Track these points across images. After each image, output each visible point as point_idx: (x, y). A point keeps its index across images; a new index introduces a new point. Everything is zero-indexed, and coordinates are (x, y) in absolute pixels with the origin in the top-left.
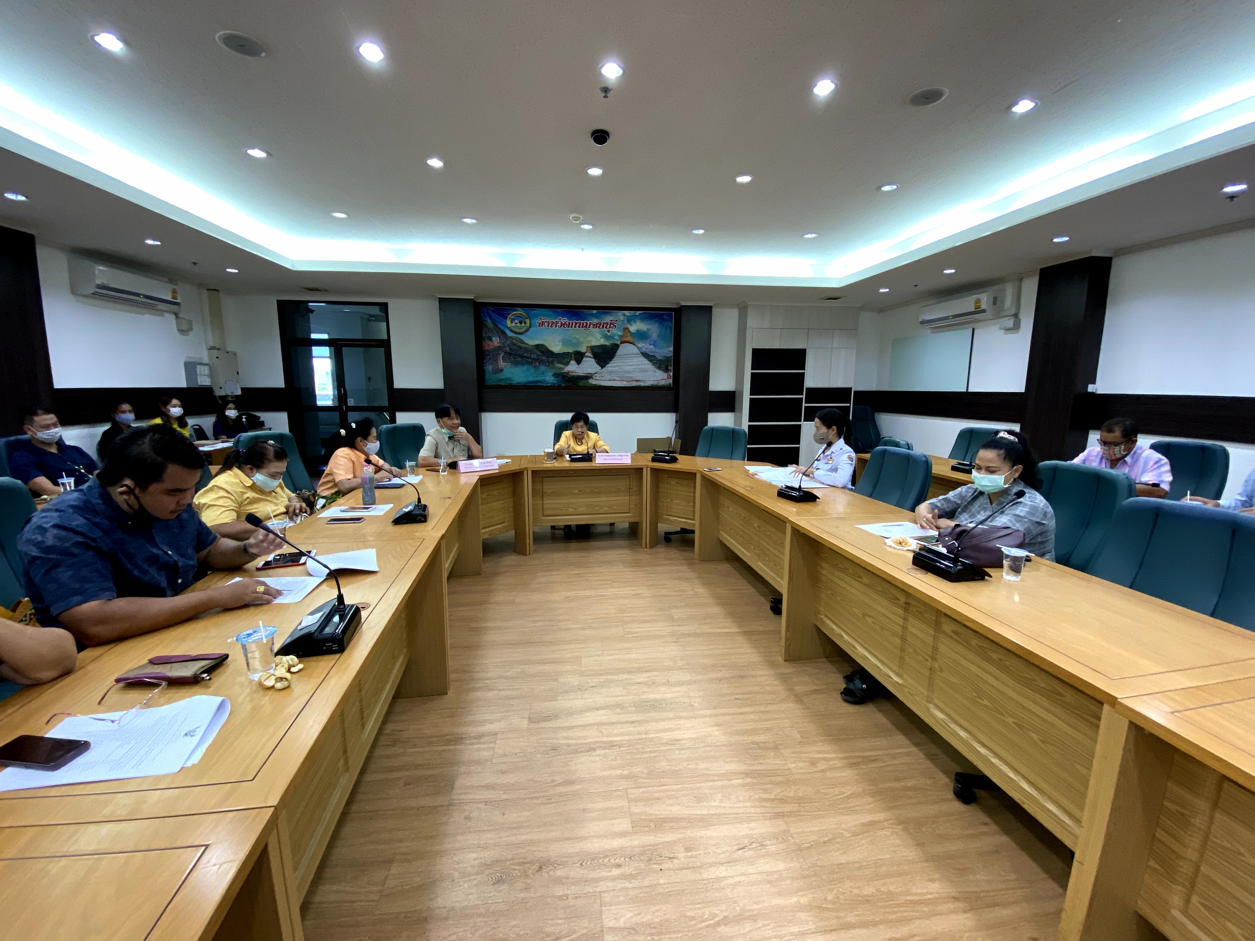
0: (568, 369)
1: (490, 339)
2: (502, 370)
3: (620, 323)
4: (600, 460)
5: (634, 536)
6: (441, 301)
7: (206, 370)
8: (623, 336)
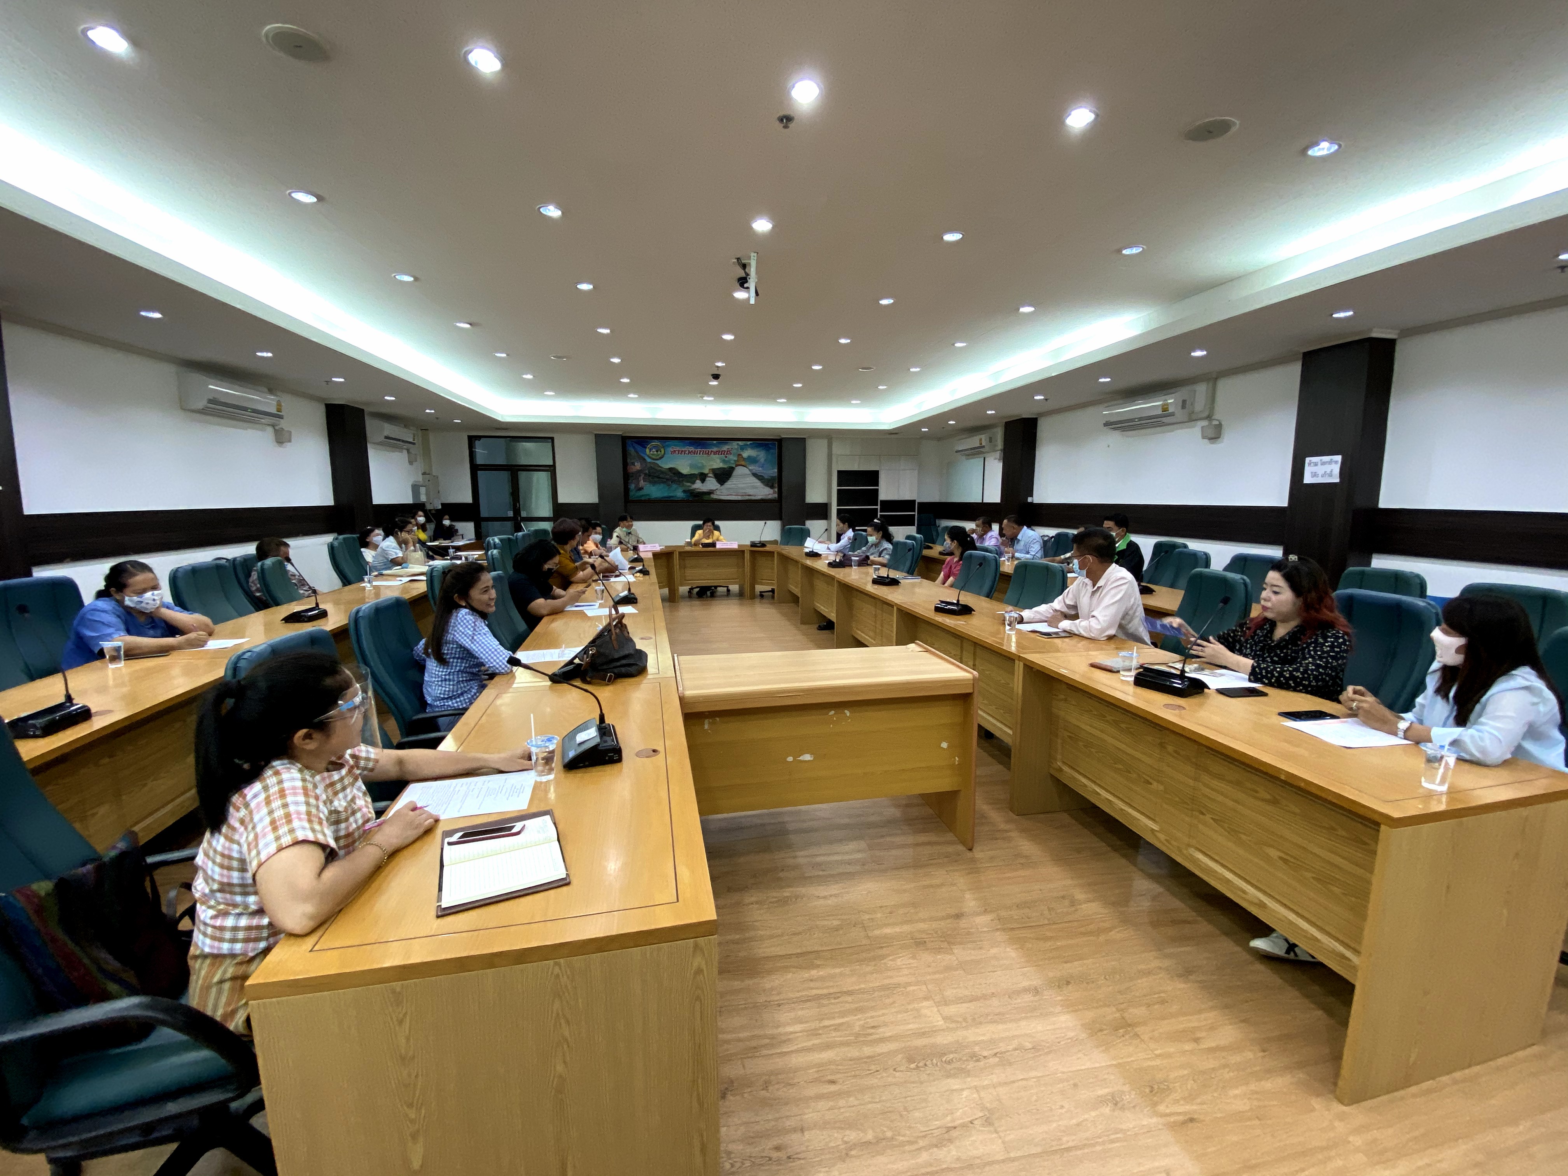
0: (694, 487)
1: (633, 464)
2: (641, 489)
3: (735, 451)
4: (719, 546)
5: (741, 595)
6: (597, 436)
7: (423, 490)
8: (738, 461)
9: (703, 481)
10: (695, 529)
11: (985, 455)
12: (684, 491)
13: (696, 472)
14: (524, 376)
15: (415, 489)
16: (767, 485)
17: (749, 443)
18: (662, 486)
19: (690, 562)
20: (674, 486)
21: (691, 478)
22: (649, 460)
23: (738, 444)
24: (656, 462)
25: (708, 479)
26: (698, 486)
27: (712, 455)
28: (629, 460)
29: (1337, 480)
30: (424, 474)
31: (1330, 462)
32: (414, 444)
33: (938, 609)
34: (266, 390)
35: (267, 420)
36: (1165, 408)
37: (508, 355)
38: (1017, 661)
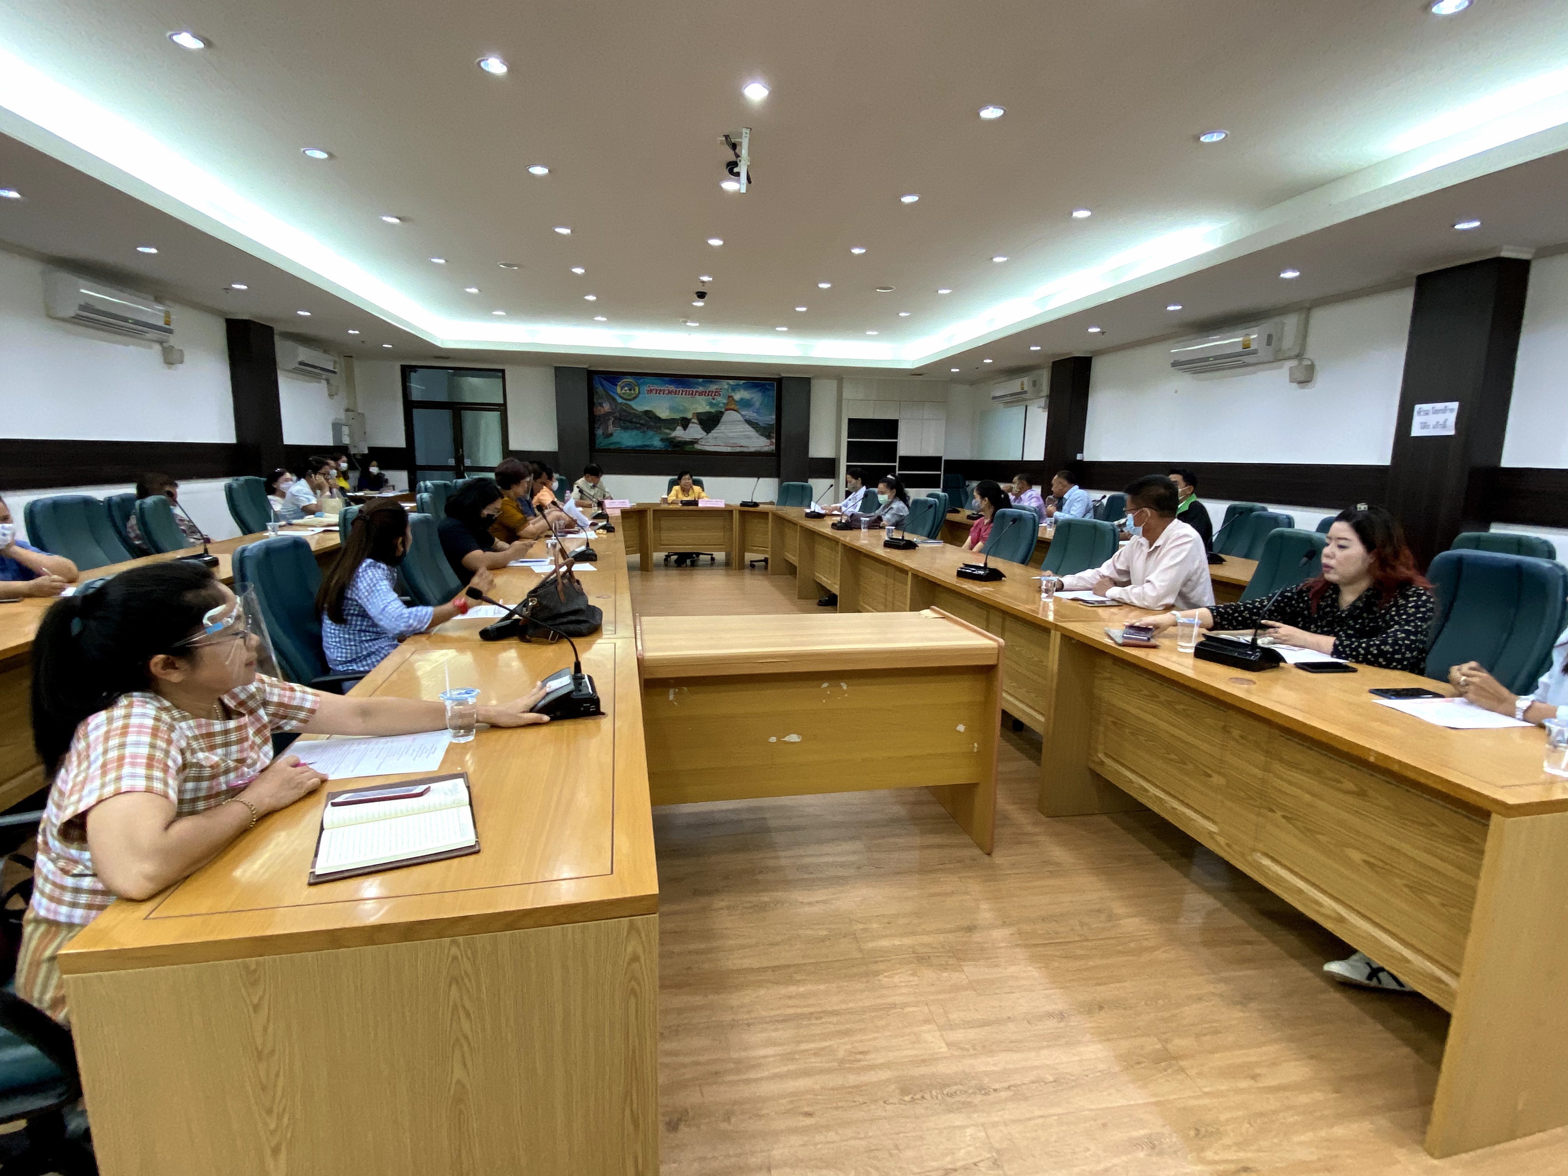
0: (674, 434)
1: (601, 405)
2: (611, 435)
3: (724, 392)
4: (701, 505)
5: (728, 564)
6: (557, 369)
7: (345, 430)
8: (727, 404)
9: (685, 427)
10: (672, 484)
11: (1028, 403)
12: (662, 440)
13: (677, 416)
14: (468, 290)
15: (337, 428)
16: (762, 435)
17: (742, 382)
18: (635, 432)
19: (665, 523)
20: (651, 433)
21: (671, 423)
22: (620, 400)
23: (728, 384)
24: (628, 402)
25: (690, 425)
26: (679, 433)
27: (697, 396)
28: (595, 401)
29: (1452, 432)
30: (347, 410)
31: (1444, 411)
32: (334, 372)
33: (961, 574)
34: (153, 299)
35: (153, 334)
36: (1246, 346)
37: (446, 261)
38: (1053, 632)
